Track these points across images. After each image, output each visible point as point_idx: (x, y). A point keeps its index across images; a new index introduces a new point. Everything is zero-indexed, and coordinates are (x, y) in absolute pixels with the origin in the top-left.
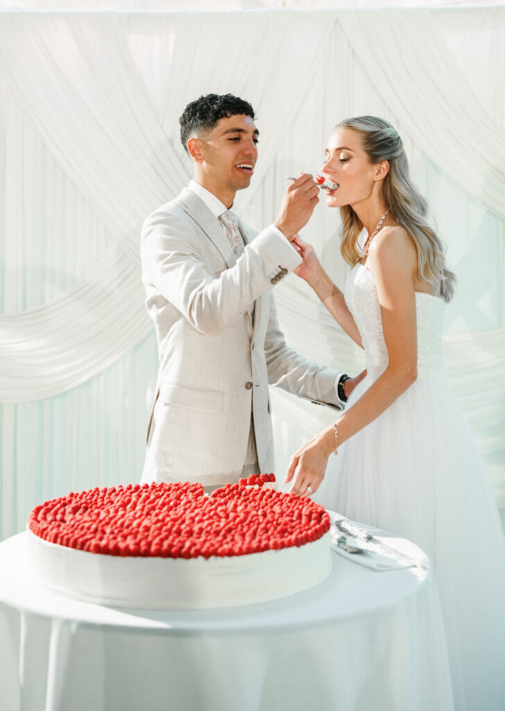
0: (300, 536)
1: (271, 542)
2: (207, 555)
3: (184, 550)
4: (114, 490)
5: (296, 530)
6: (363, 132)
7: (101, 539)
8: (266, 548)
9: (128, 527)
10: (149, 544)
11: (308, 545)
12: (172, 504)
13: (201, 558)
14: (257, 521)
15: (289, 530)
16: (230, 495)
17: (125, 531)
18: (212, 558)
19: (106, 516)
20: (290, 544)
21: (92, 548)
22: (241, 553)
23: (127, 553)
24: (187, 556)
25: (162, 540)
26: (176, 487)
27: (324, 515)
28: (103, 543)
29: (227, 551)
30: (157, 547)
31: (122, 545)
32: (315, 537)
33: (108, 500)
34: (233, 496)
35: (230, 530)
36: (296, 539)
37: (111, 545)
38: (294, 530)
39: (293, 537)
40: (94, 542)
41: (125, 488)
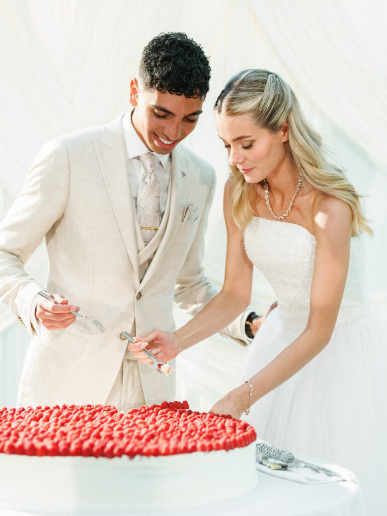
0: (228, 440)
1: (199, 445)
2: (132, 454)
3: (106, 450)
4: (23, 410)
5: (222, 437)
6: (251, 111)
7: (15, 441)
8: (194, 449)
9: (43, 432)
10: (69, 445)
11: (237, 449)
12: (86, 419)
13: (125, 458)
14: (179, 431)
15: (215, 436)
16: (146, 414)
17: (41, 436)
18: (138, 457)
19: (18, 426)
20: (218, 448)
21: (6, 448)
22: (167, 453)
23: (45, 452)
24: (110, 455)
25: (82, 442)
26: (89, 408)
27: (248, 427)
28: (17, 444)
29: (153, 451)
30: (78, 446)
31: (38, 445)
32: (243, 443)
33: (18, 416)
34: (150, 414)
35: (152, 436)
36: (225, 443)
37: (27, 445)
38: (220, 436)
39: (221, 442)
40: (8, 443)
41: (34, 408)
